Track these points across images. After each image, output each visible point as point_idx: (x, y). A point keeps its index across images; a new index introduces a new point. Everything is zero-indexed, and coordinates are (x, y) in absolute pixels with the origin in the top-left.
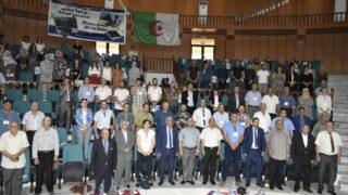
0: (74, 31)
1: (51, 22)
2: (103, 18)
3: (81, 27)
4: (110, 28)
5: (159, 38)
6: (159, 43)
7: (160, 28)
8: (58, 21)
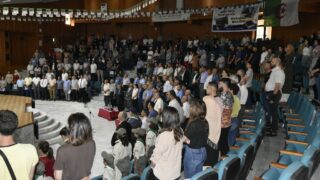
0: (226, 26)
1: (214, 23)
2: (243, 13)
3: (230, 23)
4: (247, 19)
5: (282, 20)
6: (282, 25)
7: (283, 11)
8: (217, 21)
